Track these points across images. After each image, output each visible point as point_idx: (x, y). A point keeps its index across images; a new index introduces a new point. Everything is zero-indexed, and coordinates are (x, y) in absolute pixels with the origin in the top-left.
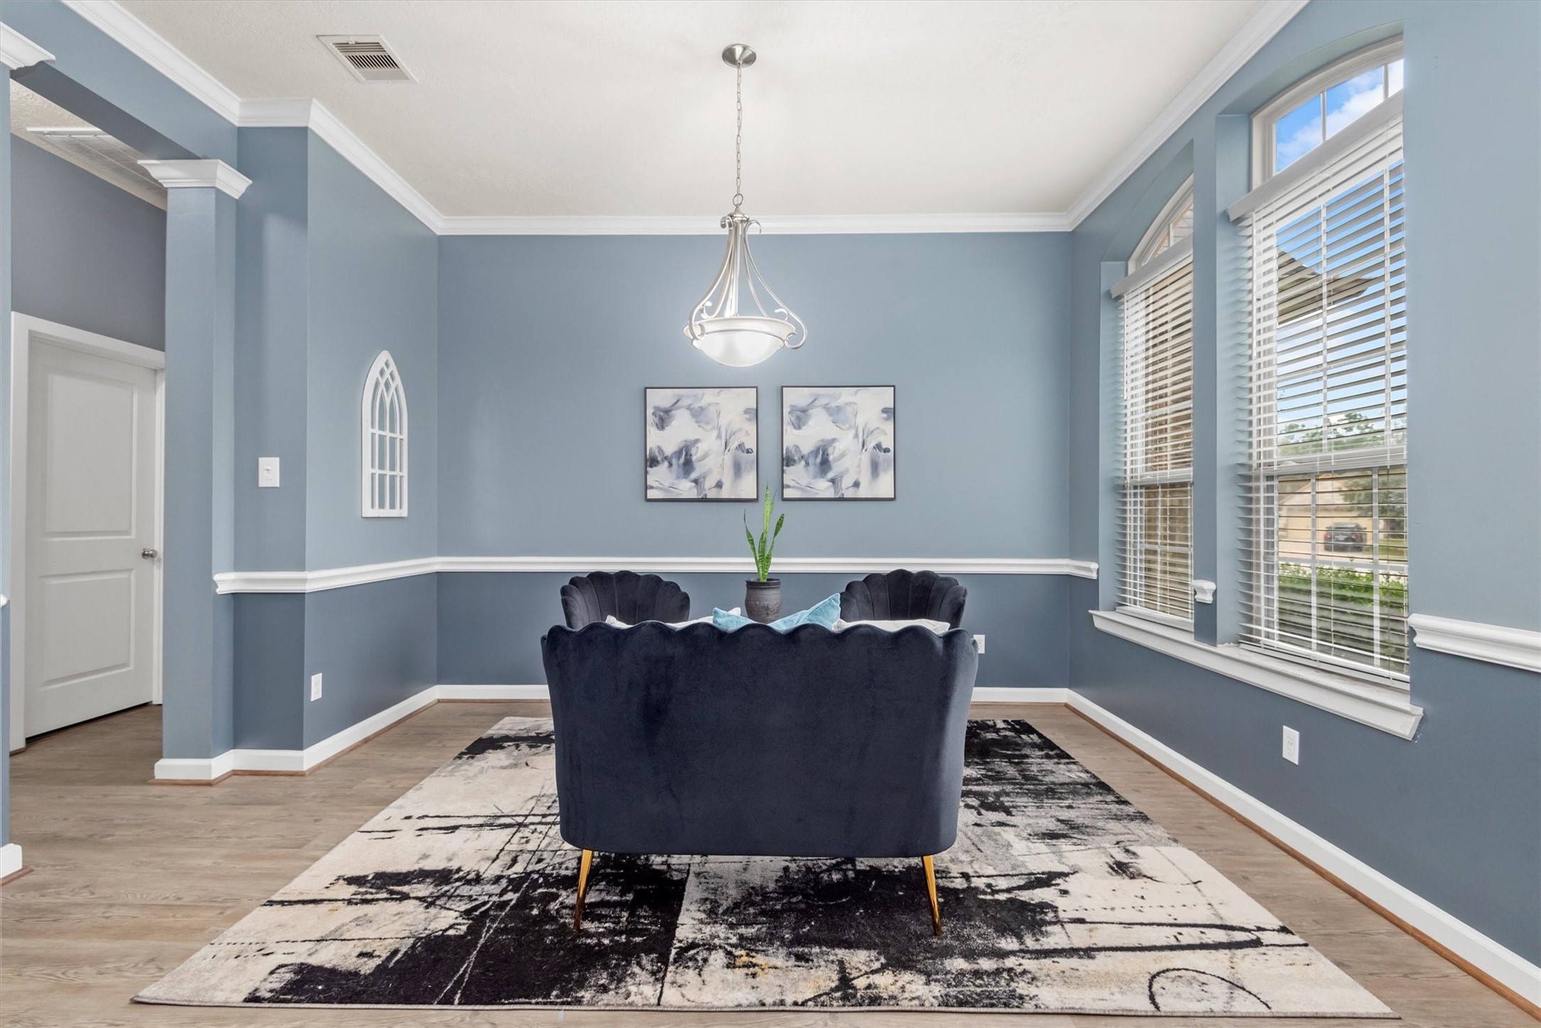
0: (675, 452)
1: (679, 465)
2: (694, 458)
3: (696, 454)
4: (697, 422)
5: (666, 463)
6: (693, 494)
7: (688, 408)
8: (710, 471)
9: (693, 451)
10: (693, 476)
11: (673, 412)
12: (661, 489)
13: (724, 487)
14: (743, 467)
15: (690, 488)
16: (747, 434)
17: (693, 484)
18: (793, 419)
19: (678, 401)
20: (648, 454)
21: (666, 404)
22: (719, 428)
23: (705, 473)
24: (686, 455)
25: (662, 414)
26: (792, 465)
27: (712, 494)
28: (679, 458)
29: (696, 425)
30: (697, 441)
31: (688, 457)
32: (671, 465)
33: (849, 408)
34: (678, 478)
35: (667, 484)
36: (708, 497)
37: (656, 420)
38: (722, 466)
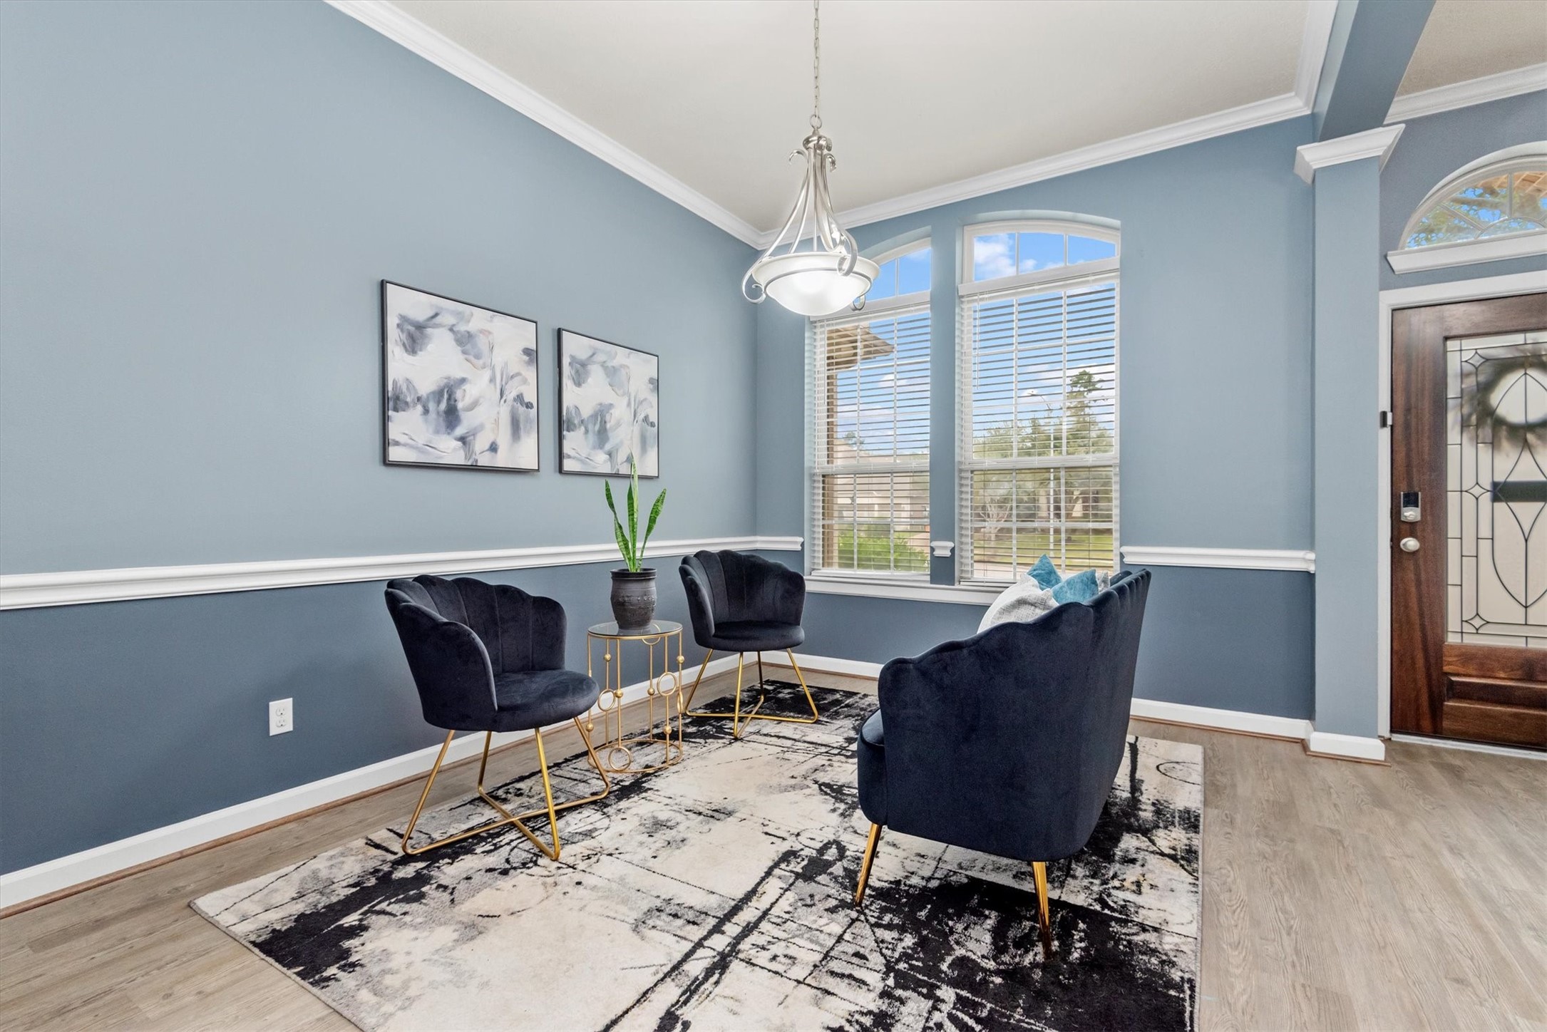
0: (433, 393)
1: (438, 413)
2: (460, 405)
3: (463, 400)
4: (464, 352)
5: (419, 408)
6: (459, 459)
7: (451, 330)
8: (481, 427)
9: (458, 394)
10: (460, 431)
11: (429, 331)
12: (412, 447)
13: (499, 451)
14: (522, 426)
15: (455, 450)
16: (525, 381)
17: (460, 444)
18: (573, 372)
19: (436, 315)
20: (390, 388)
21: (420, 315)
22: (493, 369)
23: (475, 429)
24: (449, 399)
25: (412, 329)
26: (573, 431)
27: (484, 460)
28: (439, 402)
29: (462, 357)
30: (463, 381)
31: (452, 402)
32: (426, 411)
33: (623, 371)
34: (437, 432)
35: (421, 441)
36: (479, 464)
37: (404, 337)
38: (497, 422)
